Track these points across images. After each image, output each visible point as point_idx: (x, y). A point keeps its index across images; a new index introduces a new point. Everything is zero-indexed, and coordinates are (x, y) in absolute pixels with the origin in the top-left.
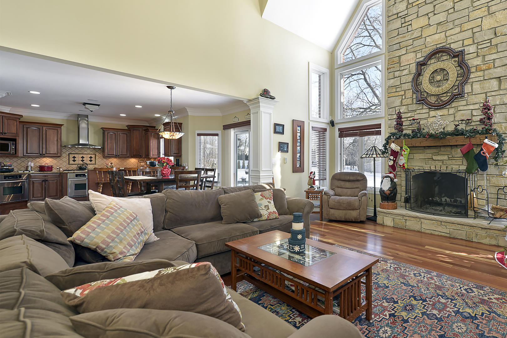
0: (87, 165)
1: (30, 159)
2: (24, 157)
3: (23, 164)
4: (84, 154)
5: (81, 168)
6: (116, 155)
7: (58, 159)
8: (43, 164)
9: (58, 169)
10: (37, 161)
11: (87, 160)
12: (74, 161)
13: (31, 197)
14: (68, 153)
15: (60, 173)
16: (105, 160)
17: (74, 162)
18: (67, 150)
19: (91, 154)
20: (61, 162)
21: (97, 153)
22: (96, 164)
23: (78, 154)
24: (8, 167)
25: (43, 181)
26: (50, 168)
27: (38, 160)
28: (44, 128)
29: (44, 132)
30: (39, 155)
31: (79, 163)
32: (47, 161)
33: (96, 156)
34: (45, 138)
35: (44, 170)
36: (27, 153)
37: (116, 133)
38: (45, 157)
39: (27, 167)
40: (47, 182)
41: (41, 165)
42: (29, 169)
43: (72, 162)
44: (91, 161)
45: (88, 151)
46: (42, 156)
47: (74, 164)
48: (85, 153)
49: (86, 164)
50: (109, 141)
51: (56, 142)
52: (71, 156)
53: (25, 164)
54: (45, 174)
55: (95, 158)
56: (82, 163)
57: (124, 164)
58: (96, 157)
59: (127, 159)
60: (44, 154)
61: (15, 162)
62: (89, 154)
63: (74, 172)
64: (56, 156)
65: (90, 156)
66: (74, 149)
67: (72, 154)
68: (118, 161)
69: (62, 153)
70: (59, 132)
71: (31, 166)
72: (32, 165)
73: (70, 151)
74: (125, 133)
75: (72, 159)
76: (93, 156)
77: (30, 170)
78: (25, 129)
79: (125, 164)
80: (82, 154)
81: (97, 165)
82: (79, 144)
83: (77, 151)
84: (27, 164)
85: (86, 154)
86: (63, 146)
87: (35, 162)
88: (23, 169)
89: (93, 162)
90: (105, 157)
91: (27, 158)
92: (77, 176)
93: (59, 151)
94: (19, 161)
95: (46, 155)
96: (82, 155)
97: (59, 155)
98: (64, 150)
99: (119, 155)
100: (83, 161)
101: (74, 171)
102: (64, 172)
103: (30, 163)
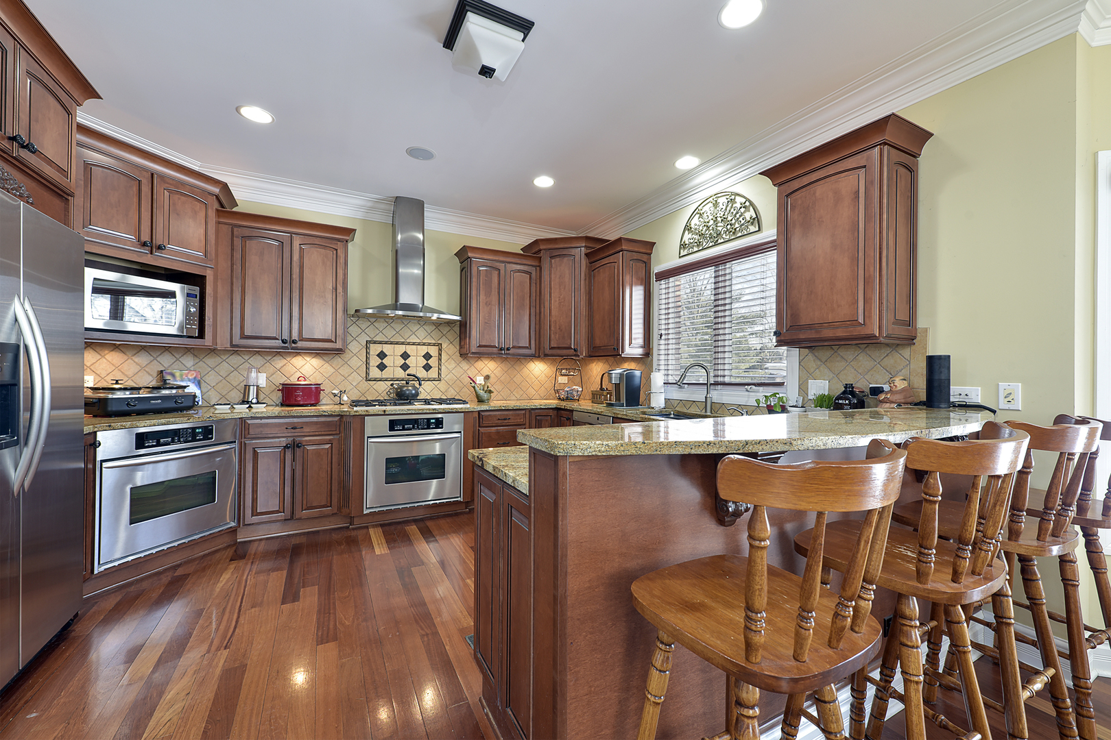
0: (420, 385)
1: (257, 361)
2: (235, 349)
3: (236, 379)
4: (409, 344)
5: (402, 397)
6: (501, 349)
7: (338, 361)
8: (294, 380)
9: (335, 395)
10: (278, 366)
11: (416, 363)
12: (382, 367)
13: (249, 512)
14: (363, 339)
15: (341, 416)
16: (465, 365)
17: (382, 370)
18: (364, 327)
19: (429, 344)
20: (345, 371)
21: (445, 342)
22: (440, 380)
23: (392, 343)
24: (174, 391)
25: (286, 447)
26: (312, 394)
27: (279, 362)
28: (297, 242)
29: (296, 257)
30: (279, 343)
31: (397, 376)
32: (305, 369)
33: (440, 350)
34: (298, 280)
35: (293, 402)
36: (243, 337)
37: (501, 266)
38: (298, 352)
39: (247, 387)
40: (298, 451)
41: (288, 382)
42: (252, 396)
43: (375, 372)
44: (427, 367)
45: (421, 334)
46: (287, 348)
47: (380, 380)
48: (413, 339)
49: (418, 379)
50: (482, 297)
51: (329, 297)
52: (375, 349)
53: (242, 378)
54: (295, 420)
55: (440, 359)
56: (401, 374)
57: (514, 379)
58: (440, 355)
59: (523, 361)
60: (294, 342)
61: (213, 369)
62: (424, 344)
63: (385, 414)
64: (329, 350)
65: (423, 350)
66: (381, 325)
67: (375, 342)
68: (499, 369)
69: (349, 339)
70: (342, 260)
71: (257, 386)
72: (262, 380)
73: (372, 333)
74: (525, 268)
75: (375, 361)
76: (433, 351)
77: (254, 401)
78: (238, 242)
79: (518, 379)
80: (403, 343)
81: (443, 381)
82: (396, 306)
83: (389, 334)
84: (247, 378)
85: (414, 344)
86: (353, 316)
87: (272, 369)
88: (236, 396)
89: (433, 373)
90: (464, 355)
91: (246, 358)
92: (393, 425)
93: (340, 332)
94: (224, 368)
95: (300, 344)
96: (401, 349)
97: (339, 345)
98: (354, 330)
99: (508, 349)
100: (405, 367)
101: (384, 408)
102: (352, 413)
103: (253, 374)
